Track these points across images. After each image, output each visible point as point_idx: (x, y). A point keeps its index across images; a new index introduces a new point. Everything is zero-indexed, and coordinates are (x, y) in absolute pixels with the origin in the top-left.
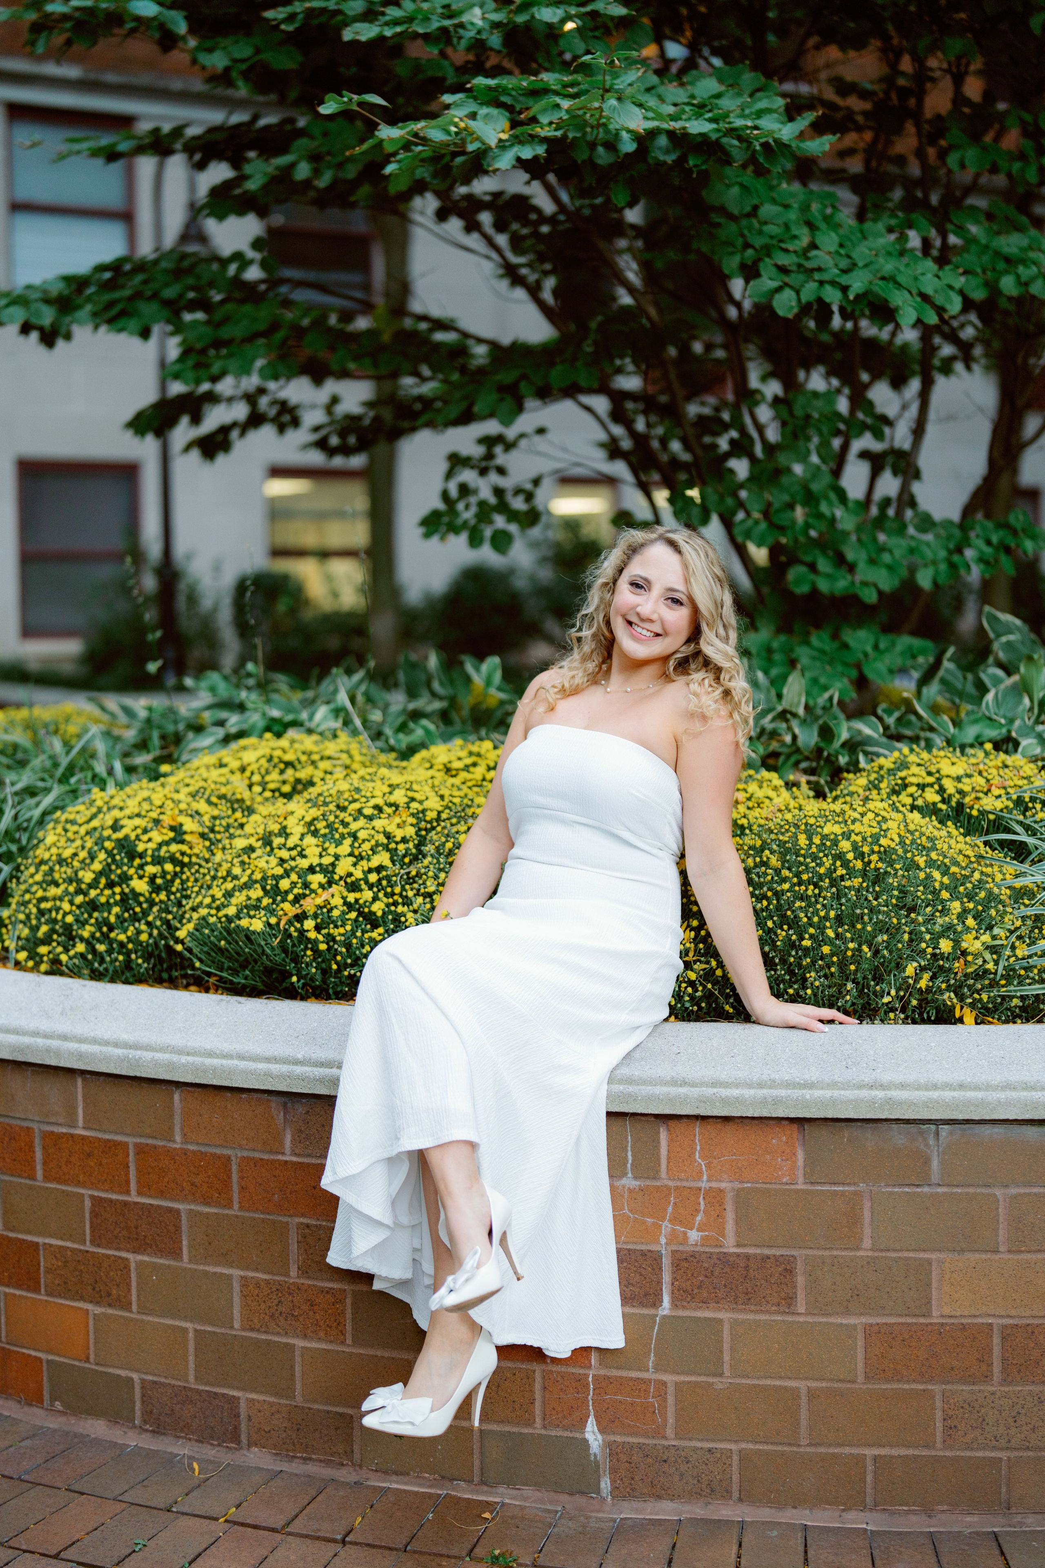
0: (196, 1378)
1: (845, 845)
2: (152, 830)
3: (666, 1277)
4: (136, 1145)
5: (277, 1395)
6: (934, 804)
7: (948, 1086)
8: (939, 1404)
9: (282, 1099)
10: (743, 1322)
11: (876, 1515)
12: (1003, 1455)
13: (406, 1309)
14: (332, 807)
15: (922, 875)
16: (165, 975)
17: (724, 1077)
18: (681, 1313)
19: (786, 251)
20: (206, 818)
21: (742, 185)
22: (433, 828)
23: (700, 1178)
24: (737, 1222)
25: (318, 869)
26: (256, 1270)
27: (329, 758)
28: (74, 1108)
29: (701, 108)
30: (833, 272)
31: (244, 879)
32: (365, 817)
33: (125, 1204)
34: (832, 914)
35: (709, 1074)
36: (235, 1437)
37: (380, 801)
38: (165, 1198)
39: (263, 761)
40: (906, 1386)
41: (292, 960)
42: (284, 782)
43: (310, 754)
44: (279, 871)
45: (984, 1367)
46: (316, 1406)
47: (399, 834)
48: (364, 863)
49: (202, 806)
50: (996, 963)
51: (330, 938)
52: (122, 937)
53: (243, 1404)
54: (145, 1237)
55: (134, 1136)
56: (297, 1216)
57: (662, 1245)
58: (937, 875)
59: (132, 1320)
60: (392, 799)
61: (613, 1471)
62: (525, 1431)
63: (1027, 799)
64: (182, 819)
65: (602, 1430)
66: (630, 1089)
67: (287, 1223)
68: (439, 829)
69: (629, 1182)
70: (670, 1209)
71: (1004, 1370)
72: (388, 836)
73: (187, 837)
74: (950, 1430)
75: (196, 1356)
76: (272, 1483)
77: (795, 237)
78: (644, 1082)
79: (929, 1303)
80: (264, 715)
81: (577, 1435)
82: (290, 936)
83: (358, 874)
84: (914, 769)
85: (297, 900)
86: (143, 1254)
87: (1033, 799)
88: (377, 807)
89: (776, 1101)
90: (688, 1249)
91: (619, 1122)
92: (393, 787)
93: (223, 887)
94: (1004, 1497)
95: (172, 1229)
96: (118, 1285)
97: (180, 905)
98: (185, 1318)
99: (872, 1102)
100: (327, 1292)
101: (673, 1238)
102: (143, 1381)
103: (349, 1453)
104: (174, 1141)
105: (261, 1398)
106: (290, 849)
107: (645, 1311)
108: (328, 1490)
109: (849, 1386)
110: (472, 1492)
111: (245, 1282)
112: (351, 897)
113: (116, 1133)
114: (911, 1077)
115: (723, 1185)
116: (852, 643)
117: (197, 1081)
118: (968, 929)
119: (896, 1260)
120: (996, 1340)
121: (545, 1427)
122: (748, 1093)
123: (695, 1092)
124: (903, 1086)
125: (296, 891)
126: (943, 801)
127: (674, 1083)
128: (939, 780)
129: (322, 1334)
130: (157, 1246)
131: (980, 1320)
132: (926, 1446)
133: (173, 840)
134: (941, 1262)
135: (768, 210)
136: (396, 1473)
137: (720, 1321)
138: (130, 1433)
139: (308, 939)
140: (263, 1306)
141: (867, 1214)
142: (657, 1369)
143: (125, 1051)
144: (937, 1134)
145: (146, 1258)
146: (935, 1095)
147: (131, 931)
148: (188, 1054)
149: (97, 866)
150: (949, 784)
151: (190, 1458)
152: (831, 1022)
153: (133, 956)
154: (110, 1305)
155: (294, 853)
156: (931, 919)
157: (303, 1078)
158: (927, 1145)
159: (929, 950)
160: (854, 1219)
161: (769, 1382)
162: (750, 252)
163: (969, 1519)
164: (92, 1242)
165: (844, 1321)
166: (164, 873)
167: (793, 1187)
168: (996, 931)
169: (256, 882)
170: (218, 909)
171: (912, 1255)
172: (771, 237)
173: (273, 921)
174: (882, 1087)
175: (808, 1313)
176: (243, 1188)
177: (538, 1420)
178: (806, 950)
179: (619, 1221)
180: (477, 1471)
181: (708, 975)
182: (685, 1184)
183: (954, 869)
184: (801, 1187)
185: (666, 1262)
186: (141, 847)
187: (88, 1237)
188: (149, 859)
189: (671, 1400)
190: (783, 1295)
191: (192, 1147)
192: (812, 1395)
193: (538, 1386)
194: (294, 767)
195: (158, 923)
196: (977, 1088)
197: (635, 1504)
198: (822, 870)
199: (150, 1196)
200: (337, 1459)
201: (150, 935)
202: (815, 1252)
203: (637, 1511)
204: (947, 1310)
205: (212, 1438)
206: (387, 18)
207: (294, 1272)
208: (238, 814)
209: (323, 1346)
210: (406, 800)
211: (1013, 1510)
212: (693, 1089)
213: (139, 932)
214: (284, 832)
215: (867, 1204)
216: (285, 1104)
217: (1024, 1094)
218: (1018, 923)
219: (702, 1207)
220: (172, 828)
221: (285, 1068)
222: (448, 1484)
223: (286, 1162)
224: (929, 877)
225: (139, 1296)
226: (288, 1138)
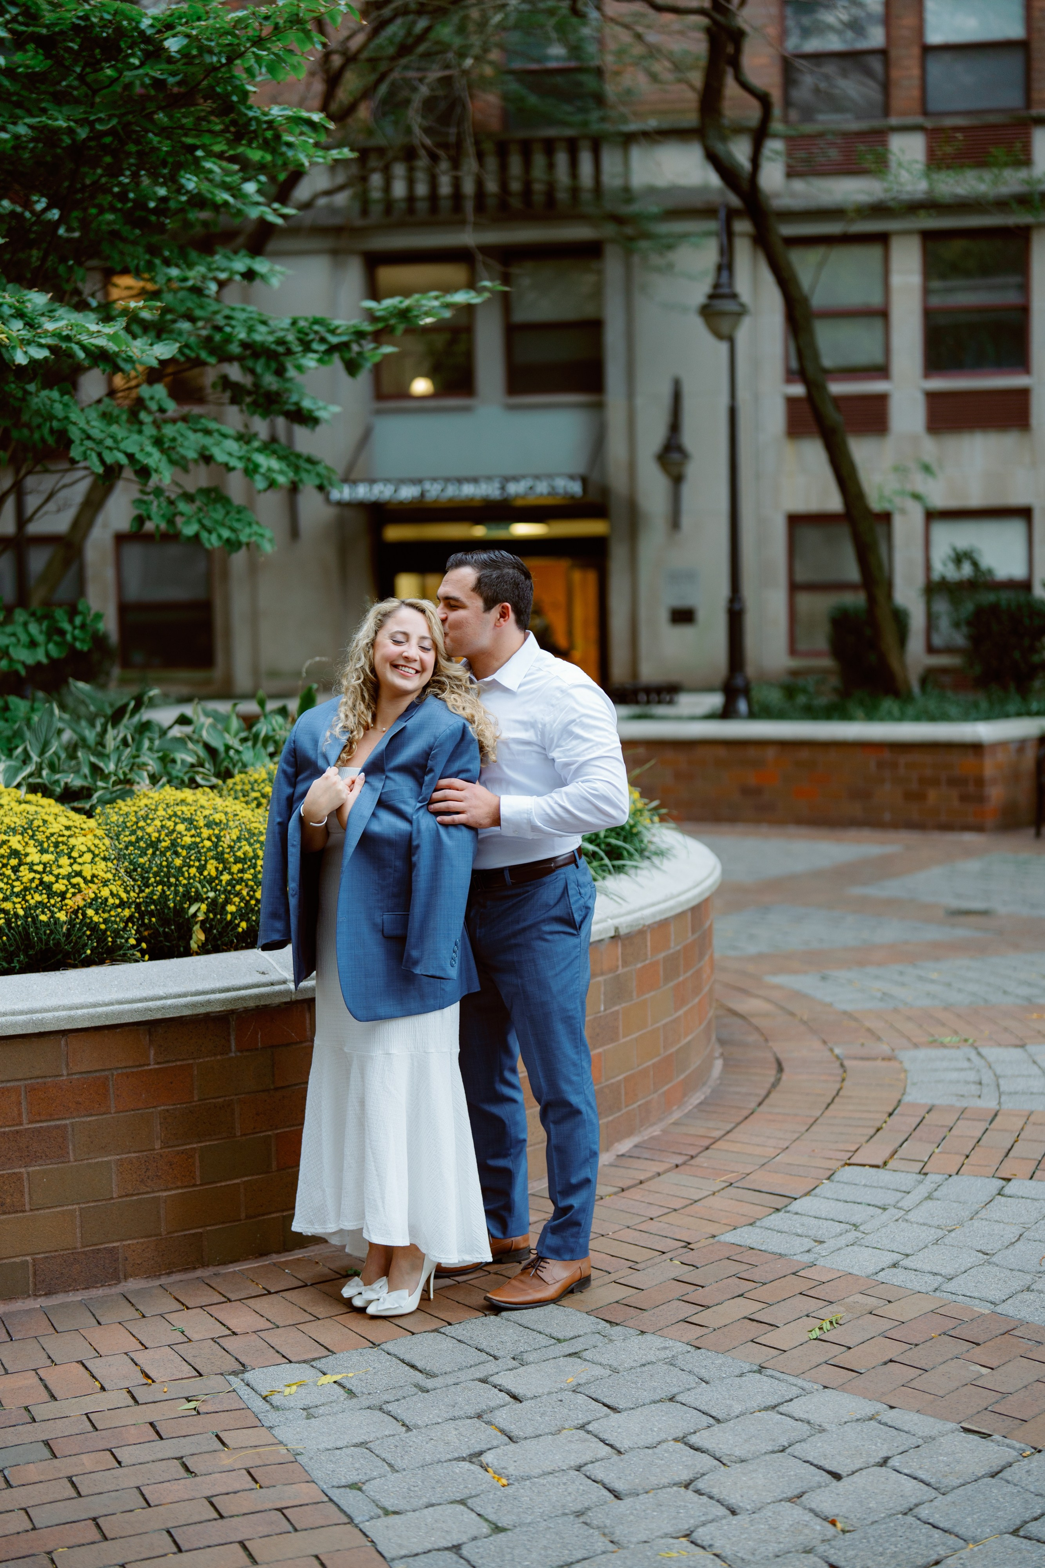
0: (82, 1244)
4: (26, 1086)
5: (147, 1236)
25: (73, 874)
26: (129, 1152)
33: (17, 1132)
36: (115, 1276)
38: (53, 1120)
46: (176, 1235)
53: (120, 1251)
54: (36, 1152)
55: (25, 1079)
59: (23, 1218)
67: (152, 1113)
75: (82, 1227)
85: (74, 897)
86: (34, 1165)
95: (60, 1140)
96: (11, 1195)
98: (72, 1203)
100: (183, 1153)
102: (36, 1260)
104: (61, 1076)
105: (135, 1241)
111: (120, 1163)
125: (70, 891)
129: (179, 1184)
130: (46, 1156)
136: (231, 1262)
138: (28, 1302)
140: (135, 1176)
143: (29, 1016)
145: (36, 1168)
176: (117, 1097)
191: (75, 1077)
199: (40, 1121)
200: (193, 1266)
205: (94, 1283)
207: (157, 1145)
209: (180, 1191)
225: (31, 1198)
226: (152, 1052)
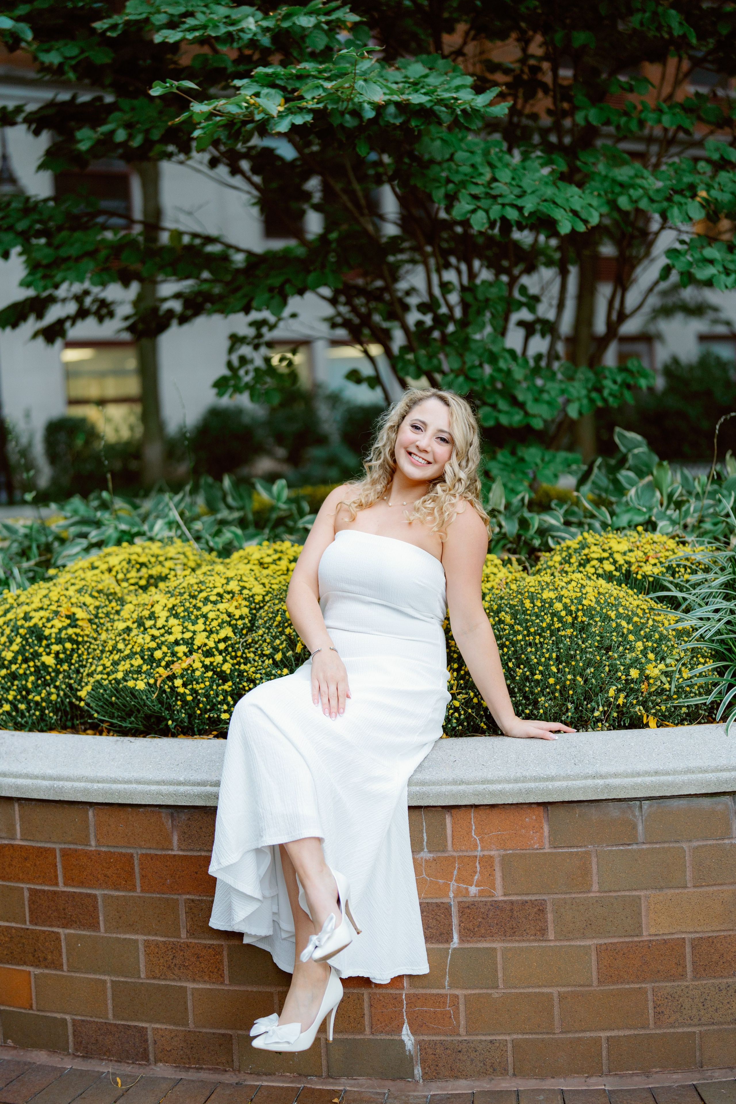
0: (114, 1016)
1: (558, 606)
2: (53, 619)
3: (455, 921)
4: (61, 850)
5: (175, 1024)
6: (611, 572)
7: (647, 773)
8: (650, 997)
9: (170, 810)
10: (511, 949)
11: (610, 1079)
12: (696, 1029)
13: (268, 956)
14: (186, 596)
15: (614, 625)
16: (69, 724)
17: (490, 776)
18: (467, 945)
19: (476, 184)
20: (91, 608)
21: (442, 139)
22: (261, 608)
23: (476, 849)
24: (503, 879)
25: (181, 642)
26: (156, 935)
27: (171, 559)
28: (14, 826)
29: (416, 85)
30: (511, 198)
31: (127, 652)
32: (212, 602)
33: (55, 893)
34: (554, 655)
35: (478, 774)
36: (145, 1057)
37: (220, 590)
38: (85, 887)
39: (124, 563)
40: (627, 986)
41: (166, 709)
42: (140, 578)
43: (157, 556)
44: (153, 645)
45: (680, 969)
46: (204, 1030)
47: (237, 613)
48: (214, 636)
49: (88, 600)
50: (670, 683)
51: (194, 691)
52: (38, 698)
53: (150, 1033)
54: (71, 916)
55: (60, 843)
56: (184, 894)
57: (451, 898)
58: (624, 623)
59: (64, 976)
60: (229, 588)
61: (423, 1061)
62: (358, 1037)
63: (674, 566)
64: (74, 610)
65: (414, 1033)
66: (425, 789)
67: (177, 900)
68: (266, 608)
69: (425, 855)
70: (455, 872)
71: (694, 970)
72: (229, 615)
73: (79, 623)
74: (658, 1014)
75: (113, 1000)
76: (176, 1088)
77: (481, 174)
78: (434, 783)
79: (641, 926)
80: (116, 528)
81: (396, 1037)
82: (164, 691)
83: (211, 644)
84: (594, 548)
85: (167, 666)
86: (69, 928)
87: (678, 566)
88: (219, 595)
89: (528, 792)
90: (469, 899)
91: (417, 812)
92: (228, 580)
93: (111, 658)
94: (698, 1059)
95: (91, 909)
96: (52, 952)
97: (78, 672)
98: (104, 973)
99: (595, 788)
100: (209, 947)
101: (458, 892)
102: (74, 1020)
103: (230, 1062)
104: (90, 845)
105: (164, 1027)
106: (159, 629)
107: (441, 946)
108: (218, 1090)
109: (587, 989)
110: (322, 1084)
111: (147, 944)
112: (207, 661)
113: (46, 842)
114: (621, 769)
115: (492, 853)
116: (527, 457)
117: (107, 801)
118: (649, 661)
119: (616, 898)
120: (688, 949)
121: (372, 1033)
122: (508, 787)
123: (470, 788)
124: (616, 775)
125: (167, 659)
126: (616, 570)
127: (455, 782)
128: (611, 554)
129: (207, 978)
130: (80, 922)
131: (676, 936)
132: (643, 1028)
133: (69, 625)
134: (647, 897)
135: (460, 155)
136: (266, 1074)
137: (494, 950)
138: (66, 1059)
139: (178, 694)
140: (162, 961)
141: (594, 867)
142: (451, 987)
143: (51, 783)
144: (641, 807)
145: (72, 931)
146: (639, 780)
147: (44, 694)
148: (98, 782)
149: (15, 647)
150: (618, 557)
151: (113, 1074)
152: (558, 732)
153: (47, 712)
154: (46, 967)
155: (162, 631)
156: (622, 656)
157: (185, 795)
158: (634, 816)
159: (623, 677)
160: (585, 871)
161: (531, 990)
162: (451, 186)
163: (675, 1076)
164: (31, 922)
165: (582, 943)
166: (65, 649)
167: (542, 851)
168: (668, 661)
169: (136, 653)
170: (108, 674)
171: (627, 893)
172: (466, 175)
173: (152, 681)
174: (602, 777)
175: (556, 940)
176: (143, 877)
177: (367, 1029)
178: (538, 682)
179: (420, 883)
180: (324, 1069)
181: (468, 703)
182: (465, 854)
183: (636, 619)
184: (547, 850)
185: (454, 910)
186: (47, 632)
187: (28, 918)
188: (53, 640)
189: (462, 1007)
190: (538, 928)
191: (103, 849)
192: (562, 997)
193: (366, 1005)
194: (146, 566)
195: (64, 686)
196: (667, 773)
197: (439, 1084)
198: (544, 625)
199: (74, 886)
200: (222, 1068)
201: (58, 695)
202: (559, 896)
203: (442, 1089)
204: (653, 931)
205: (128, 1058)
206: (186, 26)
207: (183, 934)
208: (114, 604)
209: (208, 986)
210: (239, 588)
211: (705, 1068)
212: (469, 786)
213: (49, 694)
214: (152, 616)
215: (594, 860)
216: (172, 815)
217: (700, 776)
218: (682, 654)
219: (478, 869)
220: (68, 617)
221: (172, 788)
222: (304, 1079)
223: (175, 855)
224: (618, 625)
225: (68, 959)
226: (175, 838)
